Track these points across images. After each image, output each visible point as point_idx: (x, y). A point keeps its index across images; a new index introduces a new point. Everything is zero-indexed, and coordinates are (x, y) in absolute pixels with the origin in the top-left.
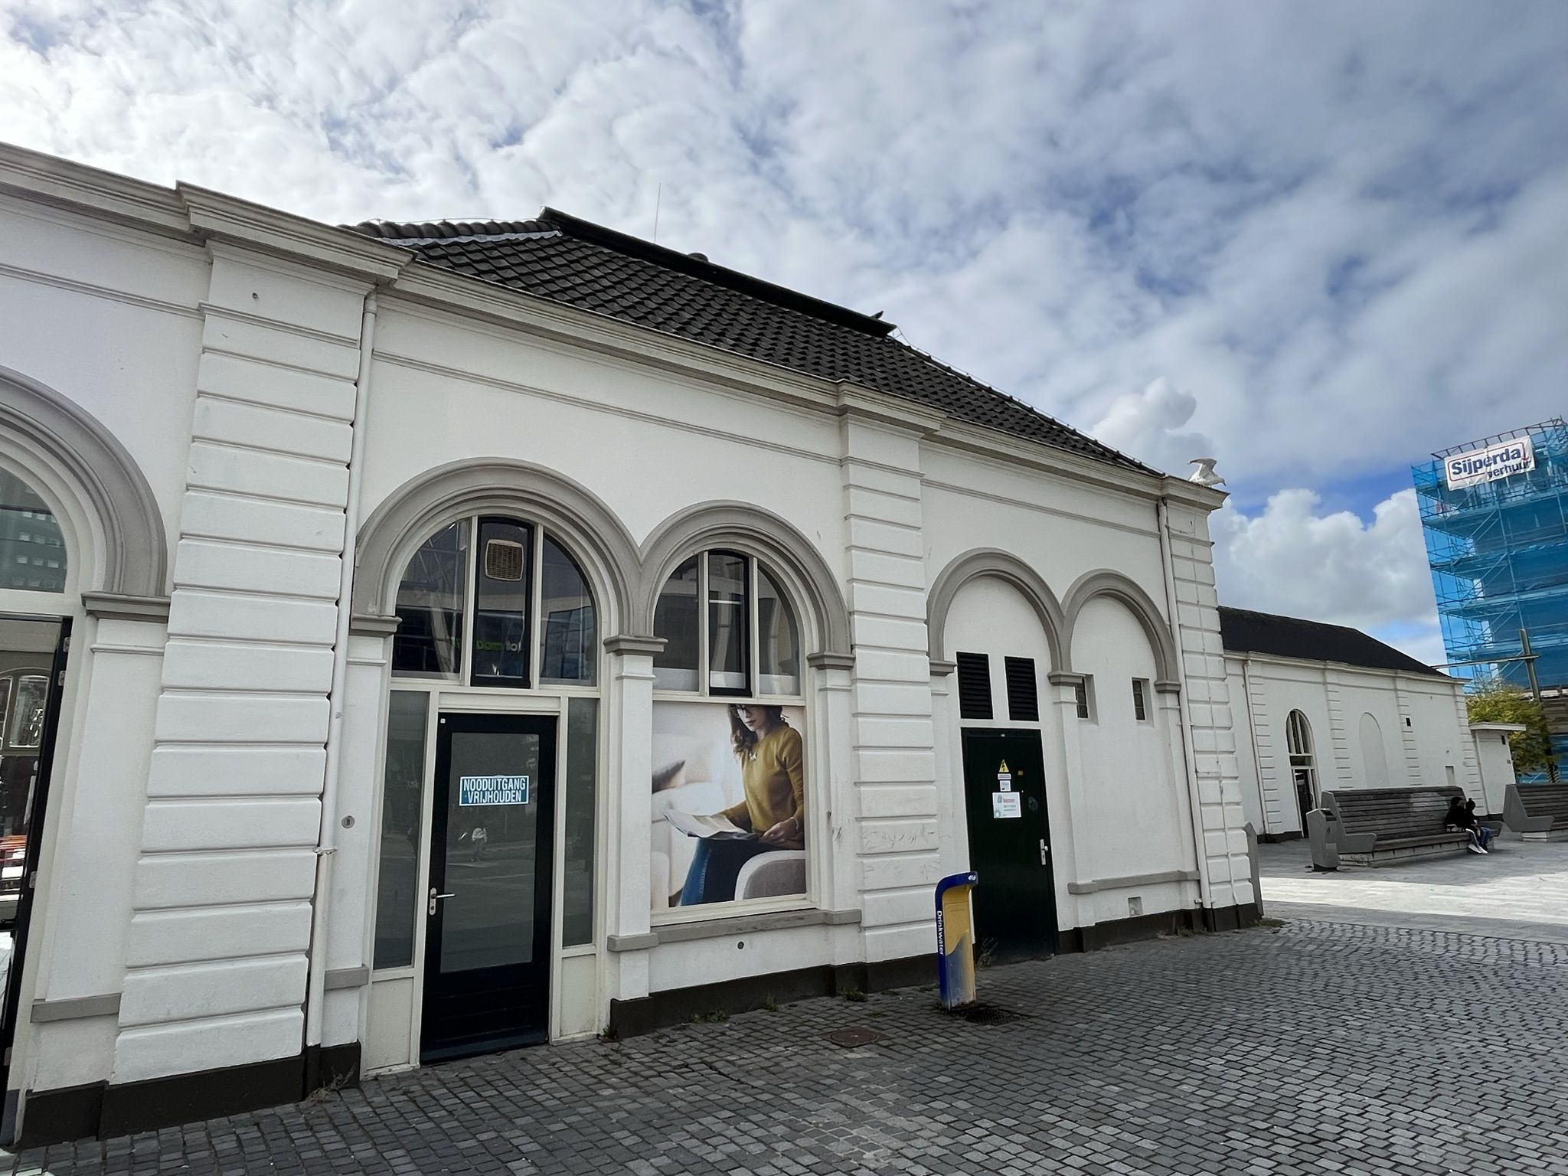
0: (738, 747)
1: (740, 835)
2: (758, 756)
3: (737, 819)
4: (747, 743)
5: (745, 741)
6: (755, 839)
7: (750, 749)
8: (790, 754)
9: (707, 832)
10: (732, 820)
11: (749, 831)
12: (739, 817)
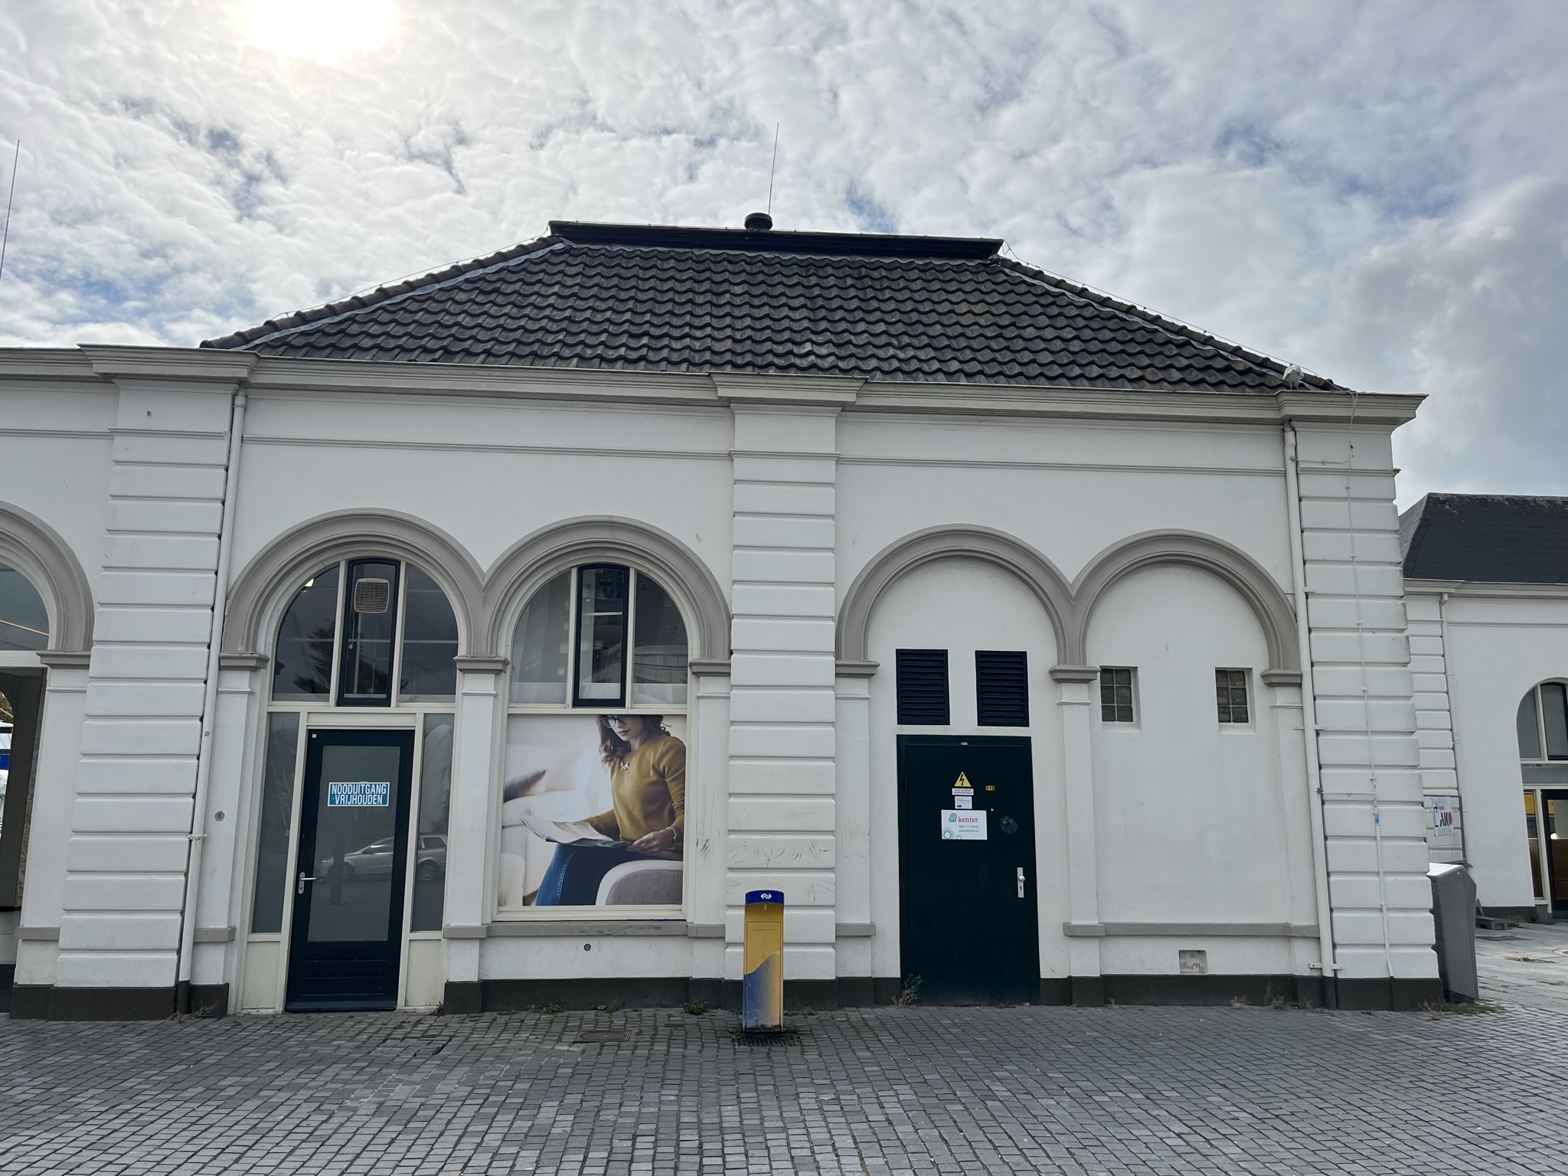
0: (607, 757)
1: (605, 843)
2: (631, 766)
3: (603, 826)
4: (619, 753)
5: (616, 750)
6: (624, 847)
7: (622, 759)
8: (670, 764)
9: (568, 838)
10: (597, 828)
11: (616, 838)
12: (606, 825)
